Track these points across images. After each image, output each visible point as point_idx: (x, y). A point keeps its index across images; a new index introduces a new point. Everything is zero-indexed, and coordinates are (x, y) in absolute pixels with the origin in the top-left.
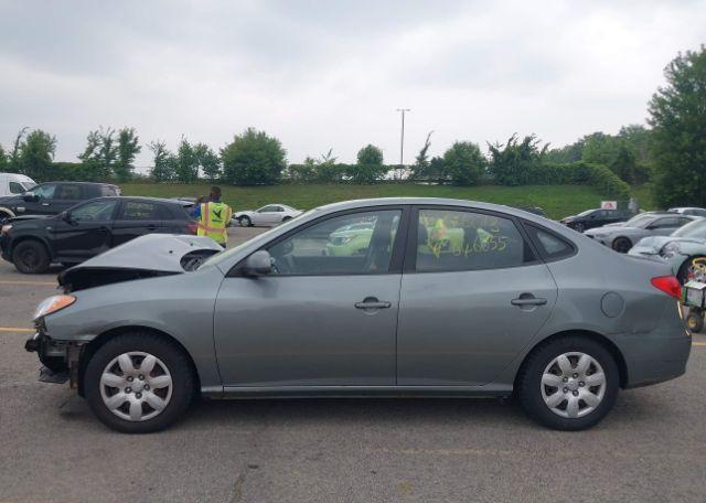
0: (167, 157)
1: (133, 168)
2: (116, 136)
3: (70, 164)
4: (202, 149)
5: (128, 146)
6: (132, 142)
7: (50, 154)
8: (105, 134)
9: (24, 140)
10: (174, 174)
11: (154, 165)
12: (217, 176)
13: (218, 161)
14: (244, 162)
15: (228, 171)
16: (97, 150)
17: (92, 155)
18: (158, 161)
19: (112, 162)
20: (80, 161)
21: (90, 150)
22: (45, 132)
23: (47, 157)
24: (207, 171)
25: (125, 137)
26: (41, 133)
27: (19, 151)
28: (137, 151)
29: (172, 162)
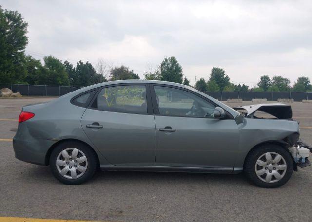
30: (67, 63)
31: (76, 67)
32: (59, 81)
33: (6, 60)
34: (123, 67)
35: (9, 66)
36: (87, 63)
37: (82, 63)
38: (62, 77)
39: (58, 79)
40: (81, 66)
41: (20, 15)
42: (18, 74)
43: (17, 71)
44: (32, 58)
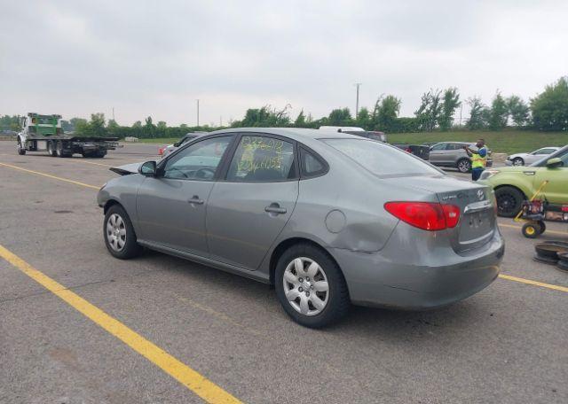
0: (482, 109)
1: (453, 119)
2: (442, 95)
3: (409, 119)
4: (514, 101)
5: (451, 102)
6: (454, 99)
7: (396, 112)
8: (434, 94)
9: (380, 104)
10: (487, 123)
11: (469, 116)
12: (525, 124)
13: (527, 110)
14: (552, 110)
15: (536, 119)
16: (428, 107)
17: (425, 111)
18: (473, 113)
19: (438, 115)
20: (415, 116)
21: (423, 107)
22: (395, 96)
23: (395, 114)
24: (517, 119)
25: (449, 95)
26: (392, 98)
27: (377, 112)
28: (457, 106)
29: (486, 113)
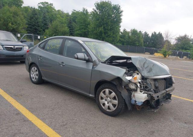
30: (146, 33)
31: (150, 36)
32: (136, 44)
33: (109, 32)
34: (185, 36)
35: (110, 35)
36: (159, 33)
37: (155, 33)
38: (139, 41)
39: (136, 43)
40: (154, 35)
41: (120, 6)
42: (114, 39)
43: (114, 37)
44: (126, 30)
